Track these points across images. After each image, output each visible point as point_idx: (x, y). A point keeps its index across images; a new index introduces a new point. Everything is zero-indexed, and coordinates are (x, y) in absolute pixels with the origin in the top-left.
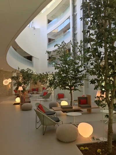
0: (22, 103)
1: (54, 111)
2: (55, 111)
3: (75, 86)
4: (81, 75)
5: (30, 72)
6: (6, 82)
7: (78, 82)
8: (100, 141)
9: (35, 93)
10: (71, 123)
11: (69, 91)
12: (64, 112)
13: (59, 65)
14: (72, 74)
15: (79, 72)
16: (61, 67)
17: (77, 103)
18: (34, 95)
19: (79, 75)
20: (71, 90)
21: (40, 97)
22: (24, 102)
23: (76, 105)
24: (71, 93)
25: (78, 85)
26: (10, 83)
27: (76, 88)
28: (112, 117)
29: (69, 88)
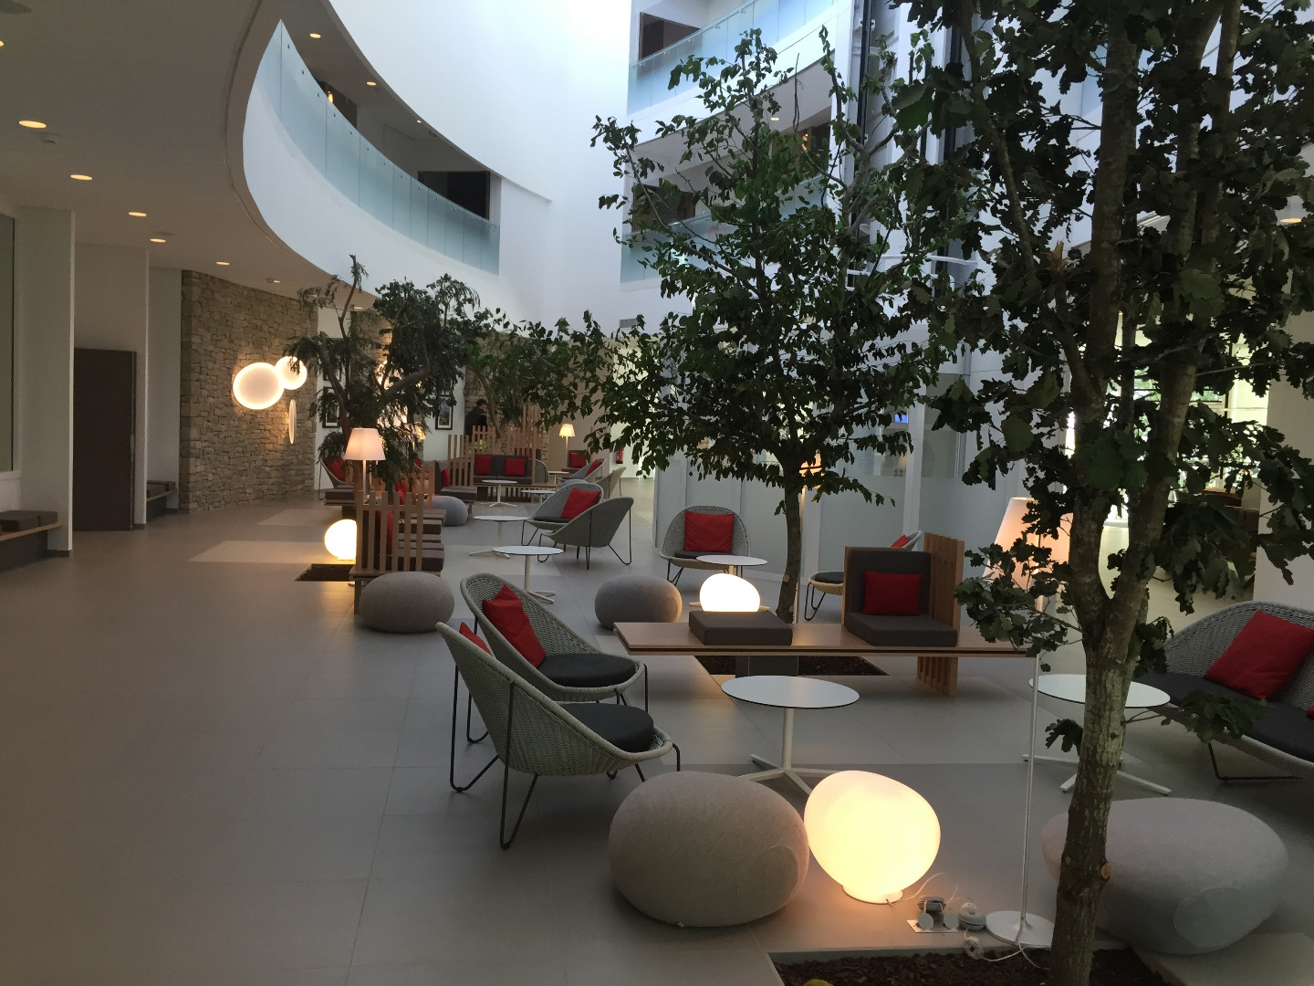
0: (370, 571)
1: (623, 653)
2: (635, 658)
3: (831, 455)
4: (895, 360)
5: (458, 311)
6: (259, 386)
7: (860, 421)
8: (989, 943)
9: (500, 492)
10: (761, 766)
11: (779, 493)
12: (717, 666)
13: (705, 254)
14: (816, 348)
15: (876, 324)
16: (725, 274)
17: (836, 603)
18: (489, 514)
19: (878, 354)
20: (792, 484)
21: (530, 529)
22: (389, 561)
23: (832, 618)
24: (790, 508)
25: (862, 443)
26: (289, 395)
27: (839, 467)
28: (1112, 746)
29: (774, 469)
